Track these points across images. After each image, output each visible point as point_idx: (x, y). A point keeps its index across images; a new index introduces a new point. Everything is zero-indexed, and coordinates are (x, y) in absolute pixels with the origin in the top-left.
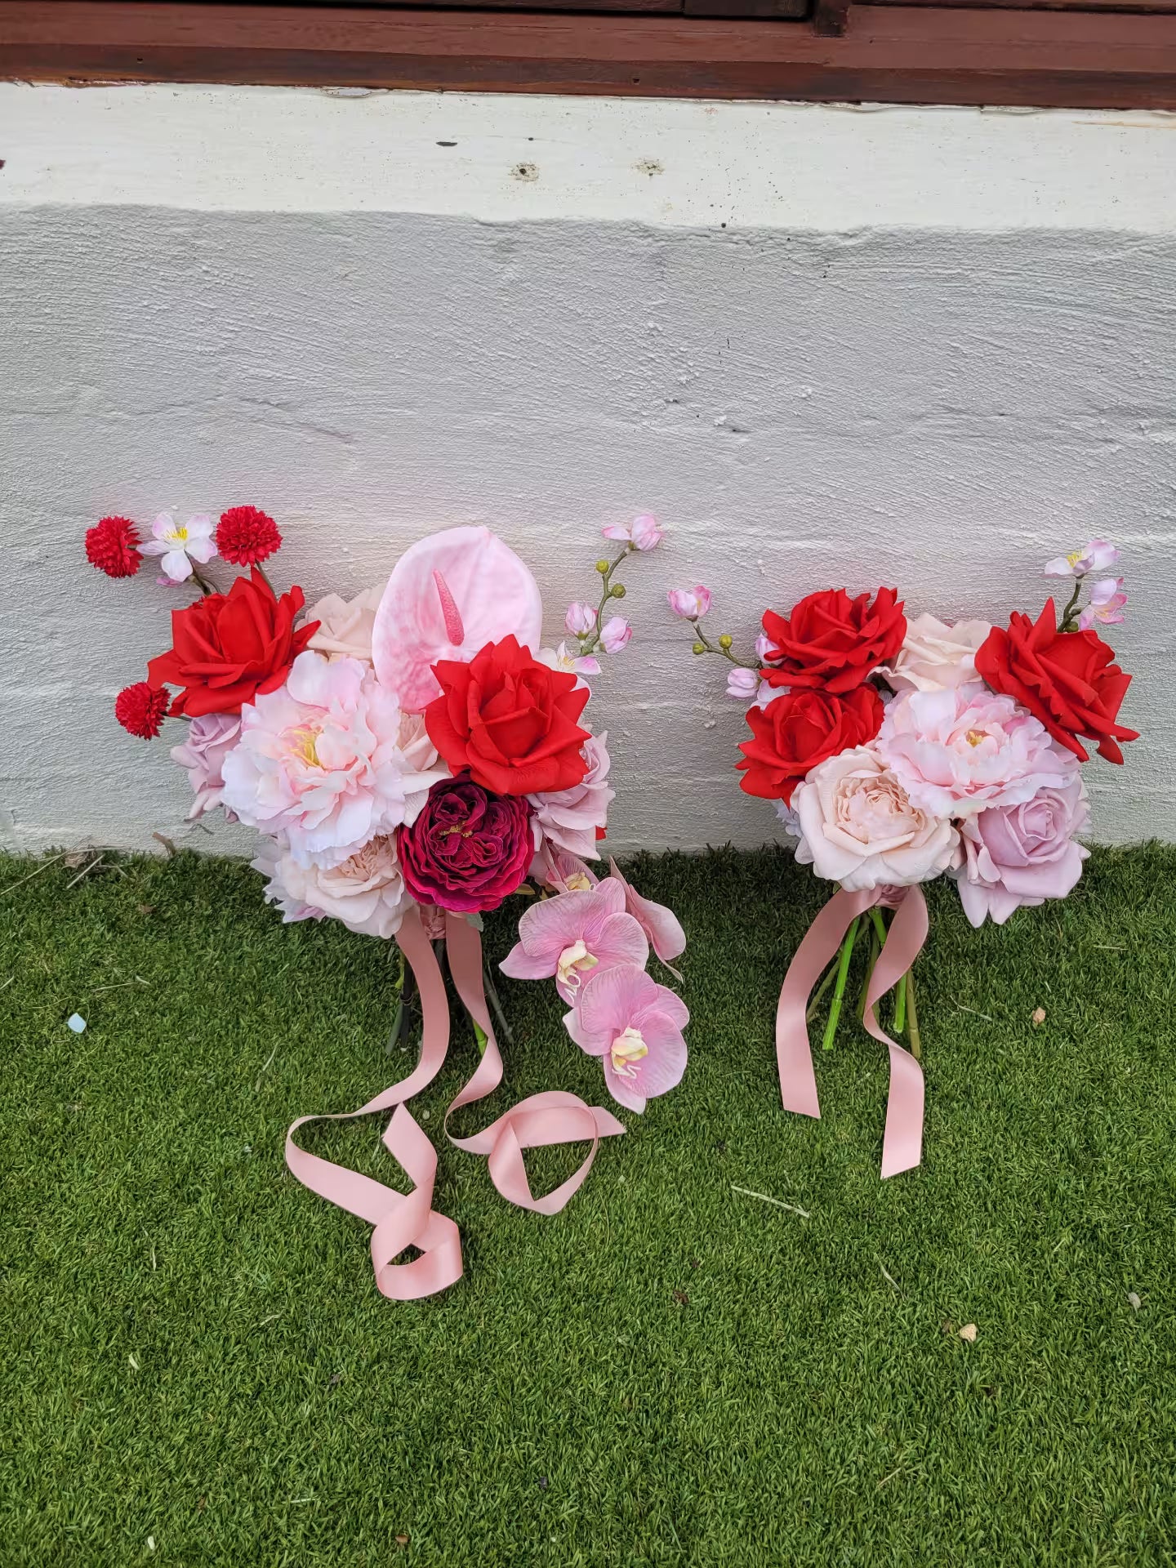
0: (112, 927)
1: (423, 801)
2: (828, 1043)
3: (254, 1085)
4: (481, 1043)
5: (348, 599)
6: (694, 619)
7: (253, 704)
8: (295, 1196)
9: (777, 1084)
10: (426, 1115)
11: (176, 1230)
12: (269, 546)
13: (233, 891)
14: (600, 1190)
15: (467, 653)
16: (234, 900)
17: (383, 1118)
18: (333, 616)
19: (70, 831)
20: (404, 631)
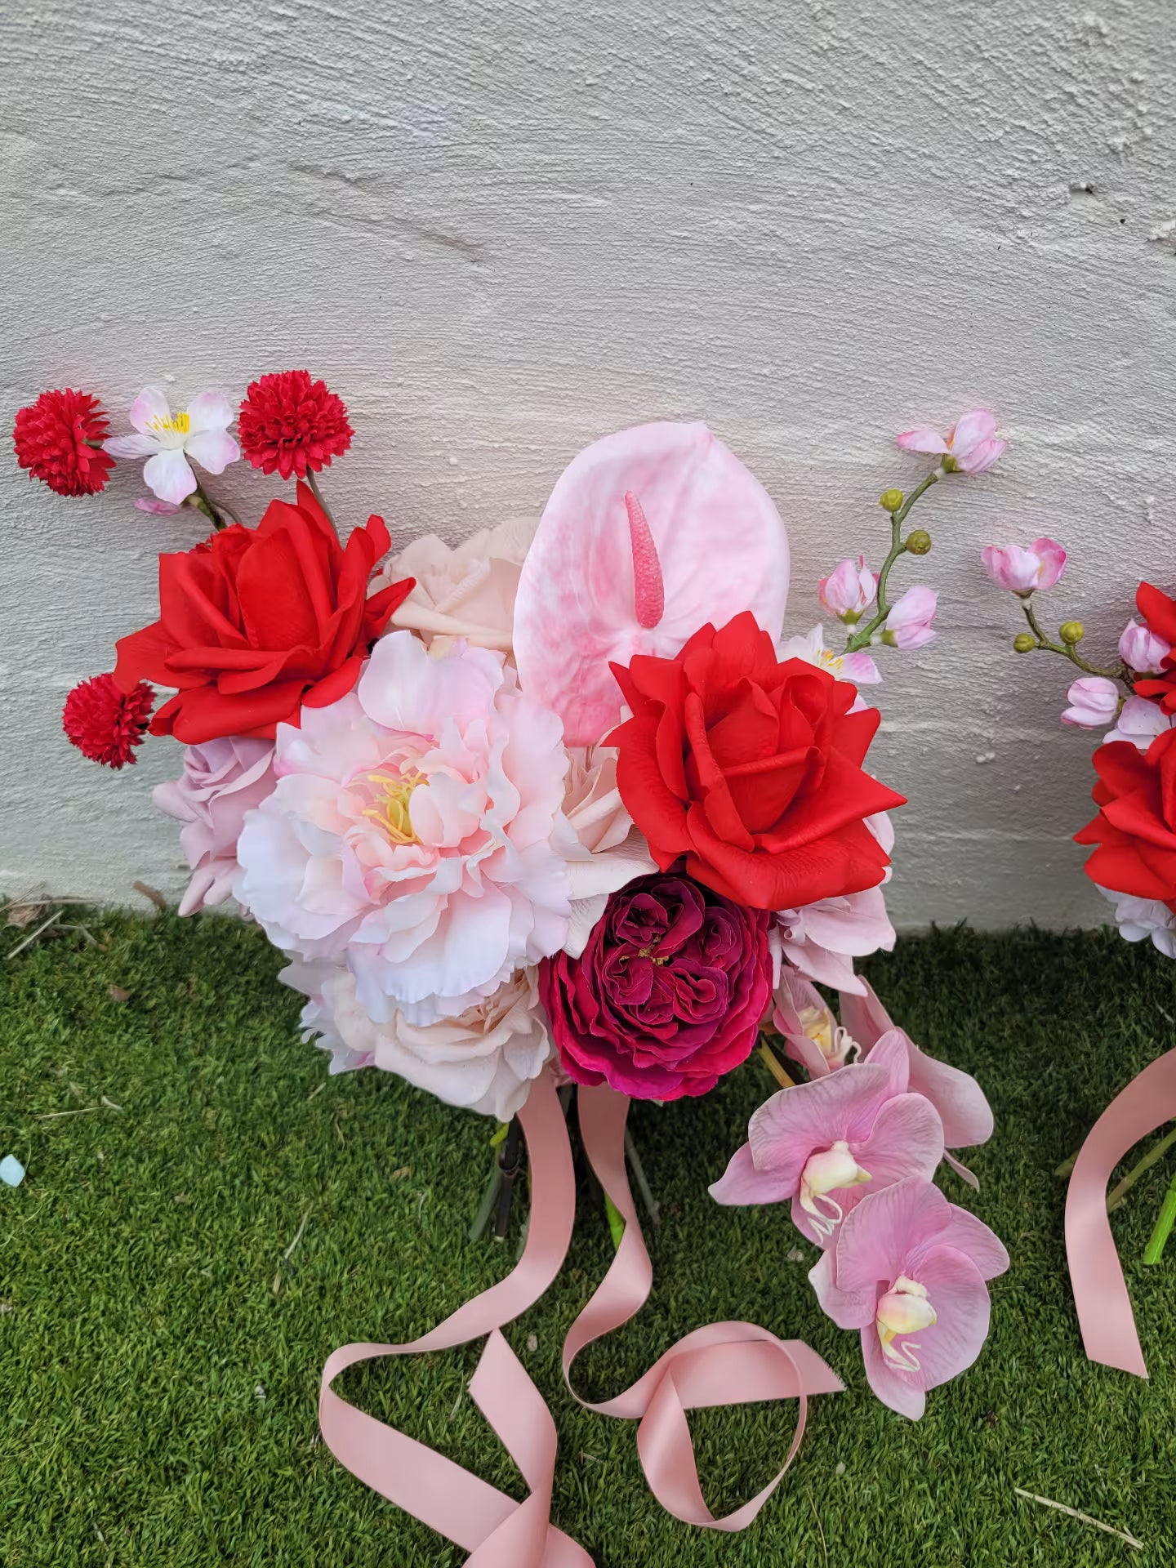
0: (70, 1019)
1: (597, 913)
2: (1154, 1254)
3: (271, 1281)
4: (615, 1230)
5: (454, 546)
6: (1024, 595)
7: (297, 725)
8: (332, 1482)
9: (1070, 1311)
10: (533, 1344)
11: (146, 1534)
12: (332, 444)
13: (246, 969)
14: (808, 1489)
15: (666, 642)
16: (248, 982)
17: (470, 1353)
18: (434, 571)
19: (15, 875)
20: (567, 600)
